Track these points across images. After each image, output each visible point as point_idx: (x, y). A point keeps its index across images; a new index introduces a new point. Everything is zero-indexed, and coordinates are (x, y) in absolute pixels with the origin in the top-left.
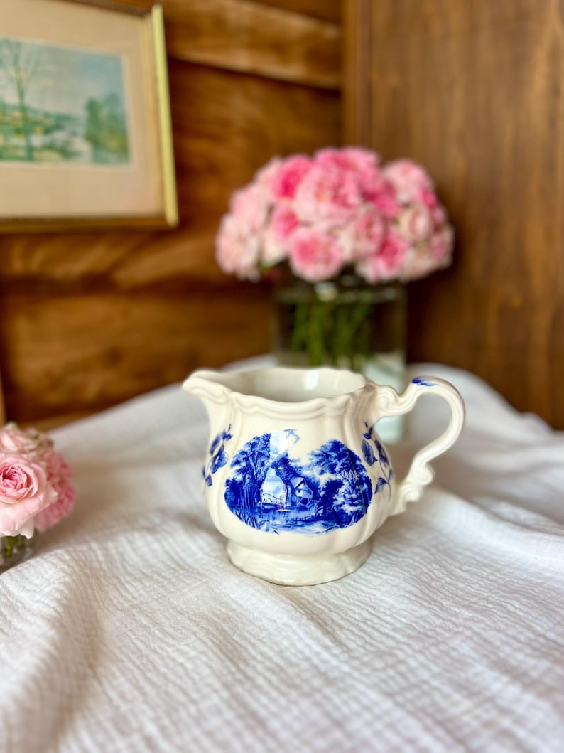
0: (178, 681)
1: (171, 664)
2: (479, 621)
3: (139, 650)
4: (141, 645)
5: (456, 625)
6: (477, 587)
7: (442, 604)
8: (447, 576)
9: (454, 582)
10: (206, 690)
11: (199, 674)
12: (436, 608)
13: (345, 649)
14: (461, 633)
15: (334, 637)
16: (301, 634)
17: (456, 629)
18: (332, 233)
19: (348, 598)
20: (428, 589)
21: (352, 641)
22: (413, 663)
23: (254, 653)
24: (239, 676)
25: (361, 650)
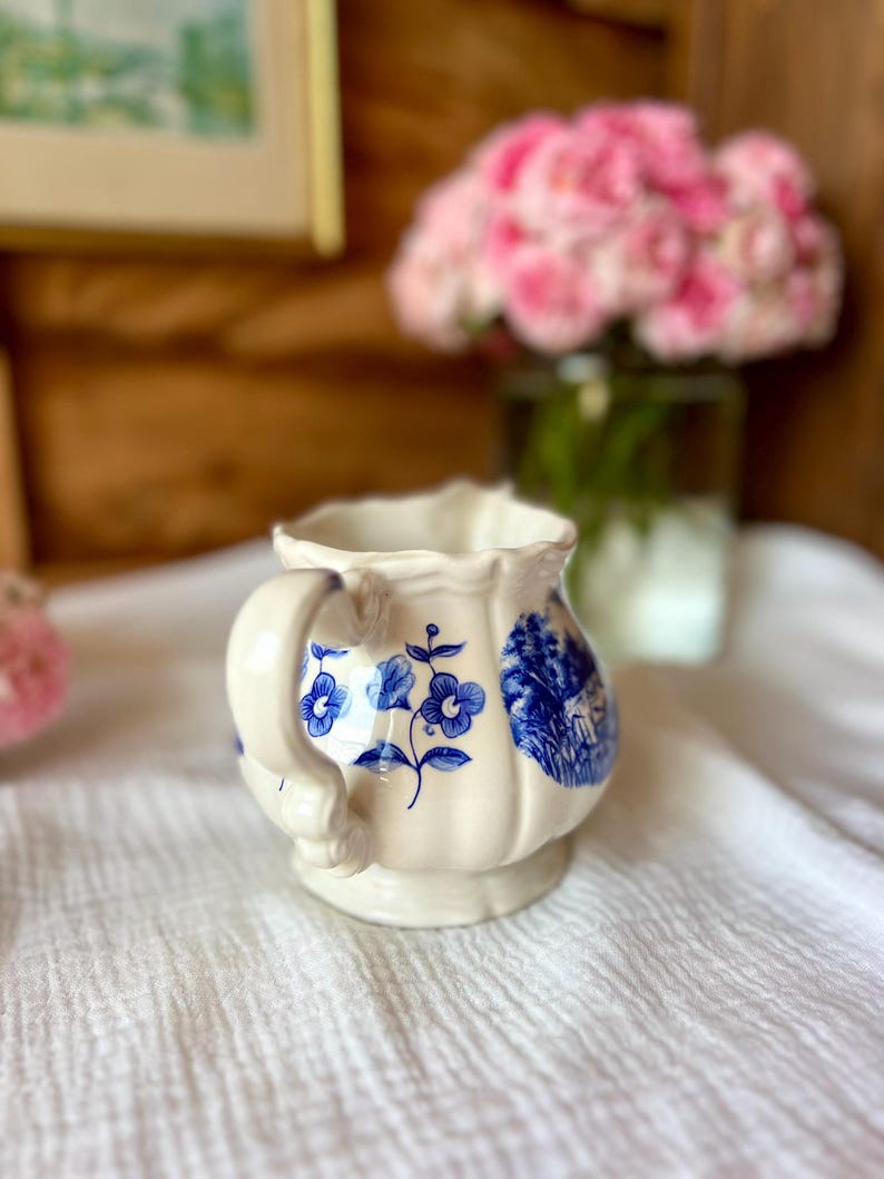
0: (63, 1078)
1: (79, 1035)
2: (725, 1061)
3: (46, 994)
4: (54, 984)
5: (673, 1059)
6: (751, 972)
7: (661, 1003)
8: (699, 939)
9: (708, 954)
10: (99, 1109)
11: (106, 1068)
12: (643, 1006)
13: (416, 1073)
14: (673, 1081)
15: (407, 1041)
16: (344, 1020)
17: (667, 1070)
18: (581, 253)
19: (482, 955)
20: (645, 960)
21: (440, 1055)
22: (539, 1131)
23: (239, 1042)
24: (179, 1091)
25: (449, 1082)
